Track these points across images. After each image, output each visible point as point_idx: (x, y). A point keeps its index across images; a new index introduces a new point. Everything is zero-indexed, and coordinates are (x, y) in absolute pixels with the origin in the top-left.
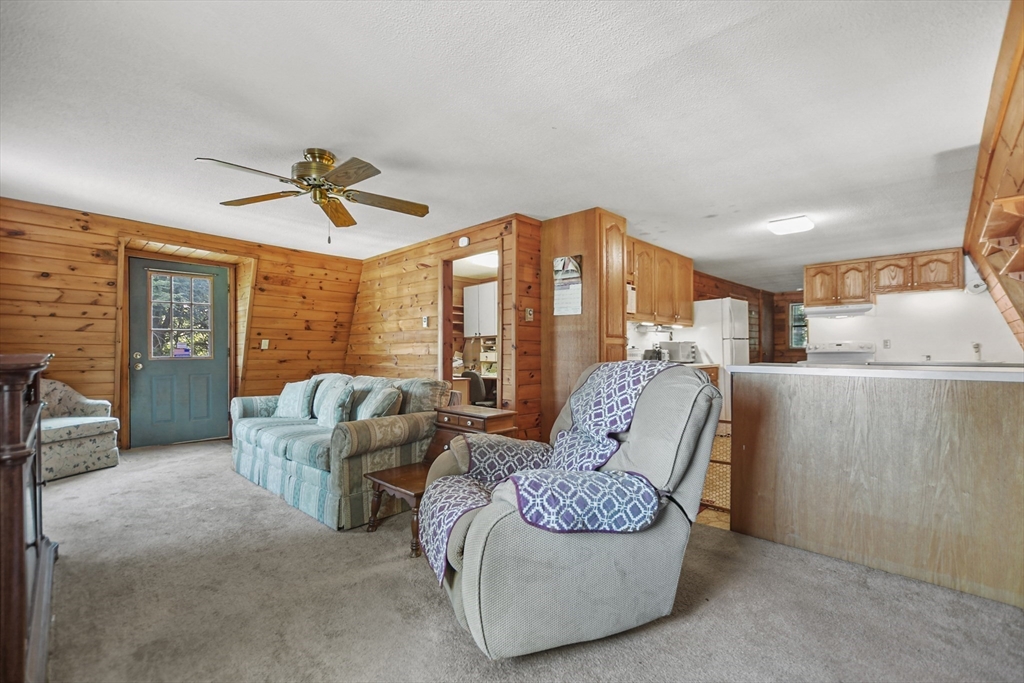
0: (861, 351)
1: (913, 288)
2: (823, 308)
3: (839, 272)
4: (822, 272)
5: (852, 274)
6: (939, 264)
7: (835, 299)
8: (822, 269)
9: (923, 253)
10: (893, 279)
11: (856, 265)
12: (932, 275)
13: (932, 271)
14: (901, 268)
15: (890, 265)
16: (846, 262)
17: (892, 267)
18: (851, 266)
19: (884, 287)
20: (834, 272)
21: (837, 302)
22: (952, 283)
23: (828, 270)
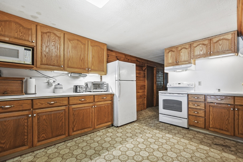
0: (188, 86)
1: (210, 55)
2: (172, 67)
3: (178, 50)
4: (171, 51)
5: (183, 50)
6: (224, 41)
7: (177, 63)
8: (171, 49)
9: (216, 36)
10: (201, 51)
11: (185, 46)
12: (220, 47)
13: (220, 45)
14: (205, 45)
15: (200, 44)
16: (180, 45)
17: (201, 45)
18: (183, 47)
19: (197, 56)
20: (176, 50)
21: (177, 64)
22: (231, 50)
23: (174, 49)
